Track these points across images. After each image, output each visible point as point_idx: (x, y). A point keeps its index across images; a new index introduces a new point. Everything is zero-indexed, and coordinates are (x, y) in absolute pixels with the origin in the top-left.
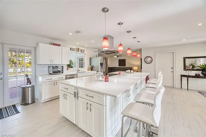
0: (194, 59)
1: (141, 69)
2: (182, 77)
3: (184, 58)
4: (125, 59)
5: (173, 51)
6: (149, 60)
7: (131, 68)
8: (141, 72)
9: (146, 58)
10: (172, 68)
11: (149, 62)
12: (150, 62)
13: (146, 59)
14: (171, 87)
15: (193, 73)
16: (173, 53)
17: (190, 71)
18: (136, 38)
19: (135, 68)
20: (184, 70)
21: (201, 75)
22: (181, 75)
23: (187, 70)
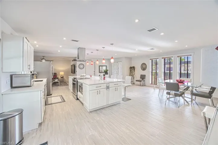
3: (99, 66)
7: (56, 73)
9: (80, 65)
10: (94, 72)
11: (82, 68)
16: (95, 63)
20: (99, 73)
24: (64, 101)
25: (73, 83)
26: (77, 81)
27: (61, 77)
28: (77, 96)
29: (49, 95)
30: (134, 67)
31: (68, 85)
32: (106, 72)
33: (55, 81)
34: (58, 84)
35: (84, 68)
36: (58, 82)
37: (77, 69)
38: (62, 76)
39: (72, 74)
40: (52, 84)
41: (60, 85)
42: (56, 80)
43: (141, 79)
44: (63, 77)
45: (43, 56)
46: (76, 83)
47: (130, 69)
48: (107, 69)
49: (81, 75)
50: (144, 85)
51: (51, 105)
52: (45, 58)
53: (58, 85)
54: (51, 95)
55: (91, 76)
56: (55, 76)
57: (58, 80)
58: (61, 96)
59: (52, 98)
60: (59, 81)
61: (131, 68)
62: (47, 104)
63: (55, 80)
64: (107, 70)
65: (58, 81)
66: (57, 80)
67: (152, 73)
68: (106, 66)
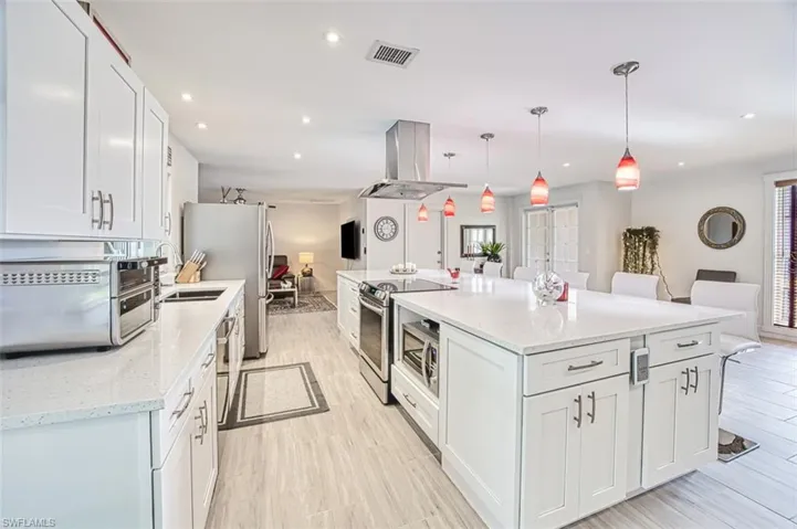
3: (461, 226)
5: (442, 208)
6: (389, 229)
9: (382, 224)
10: (439, 252)
11: (389, 236)
12: (392, 235)
13: (380, 227)
16: (442, 212)
20: (462, 257)
23: (466, 256)
24: (324, 408)
25: (363, 307)
26: (391, 302)
27: (304, 274)
28: (389, 382)
29: (255, 358)
30: (651, 233)
31: (333, 308)
32: (492, 254)
33: (282, 290)
34: (292, 299)
35: (395, 234)
36: (291, 294)
37: (368, 240)
38: (306, 270)
39: (345, 260)
40: (267, 305)
41: (302, 305)
42: (286, 286)
44: (309, 274)
45: (239, 190)
46: (383, 311)
47: (626, 238)
48: (498, 242)
49: (394, 267)
51: (256, 427)
52: (244, 195)
53: (293, 306)
54: (263, 355)
55: (455, 275)
56: (280, 269)
57: (293, 283)
58: (307, 365)
59: (267, 374)
60: (296, 289)
62: (239, 420)
63: (282, 284)
64: (496, 247)
65: (292, 287)
66: (289, 284)
68: (493, 227)
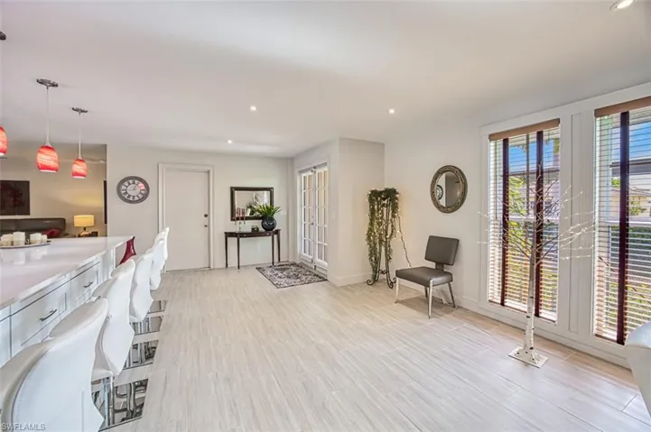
0: (254, 193)
1: (106, 222)
2: (229, 239)
3: (232, 188)
4: (28, 182)
5: (208, 169)
6: (136, 190)
7: (63, 220)
8: (106, 236)
9: (126, 184)
10: (206, 216)
11: (136, 198)
12: (141, 196)
13: (123, 187)
14: (202, 270)
15: (247, 226)
16: (208, 172)
17: (242, 222)
18: (54, 85)
19: (82, 220)
20: (232, 220)
21: (261, 229)
22: (226, 233)
23: (238, 219)
30: (391, 194)
35: (144, 195)
43: (432, 265)
47: (371, 201)
50: (447, 305)
61: (374, 196)
64: (271, 211)
67: (505, 225)
68: (270, 190)
